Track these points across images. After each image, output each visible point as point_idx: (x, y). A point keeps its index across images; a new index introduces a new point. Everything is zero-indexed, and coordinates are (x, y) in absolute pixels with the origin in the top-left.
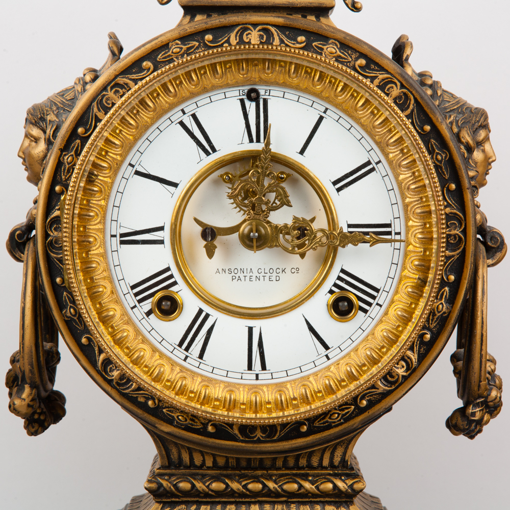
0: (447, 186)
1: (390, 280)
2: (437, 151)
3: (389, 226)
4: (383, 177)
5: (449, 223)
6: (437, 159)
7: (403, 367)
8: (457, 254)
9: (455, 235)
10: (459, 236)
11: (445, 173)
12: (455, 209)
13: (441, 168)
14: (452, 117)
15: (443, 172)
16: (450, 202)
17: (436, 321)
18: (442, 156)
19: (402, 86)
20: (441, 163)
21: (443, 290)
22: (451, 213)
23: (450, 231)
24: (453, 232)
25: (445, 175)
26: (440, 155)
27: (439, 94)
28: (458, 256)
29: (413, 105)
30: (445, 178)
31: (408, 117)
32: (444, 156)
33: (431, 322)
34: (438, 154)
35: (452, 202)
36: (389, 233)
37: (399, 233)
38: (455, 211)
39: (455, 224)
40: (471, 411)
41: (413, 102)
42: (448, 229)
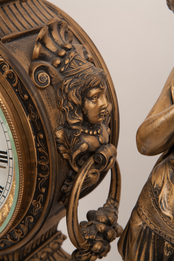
0: (38, 135)
1: (8, 184)
2: (32, 112)
3: (6, 153)
4: (1, 123)
5: (41, 157)
6: (32, 117)
7: (20, 232)
8: (46, 177)
9: (44, 166)
10: (47, 167)
11: (38, 127)
12: (44, 150)
13: (35, 123)
14: (68, 81)
15: (37, 126)
16: (41, 145)
17: (36, 213)
18: (35, 116)
19: (10, 68)
20: (35, 120)
21: (39, 196)
22: (42, 152)
23: (41, 162)
24: (43, 164)
25: (38, 128)
26: (34, 115)
27: (66, 63)
28: (47, 178)
29: (18, 81)
30: (38, 130)
31: (15, 88)
32: (36, 116)
33: (34, 212)
34: (33, 114)
35: (42, 145)
36: (6, 157)
37: (12, 159)
38: (43, 151)
39: (44, 159)
40: (78, 255)
41: (17, 79)
42: (40, 161)
